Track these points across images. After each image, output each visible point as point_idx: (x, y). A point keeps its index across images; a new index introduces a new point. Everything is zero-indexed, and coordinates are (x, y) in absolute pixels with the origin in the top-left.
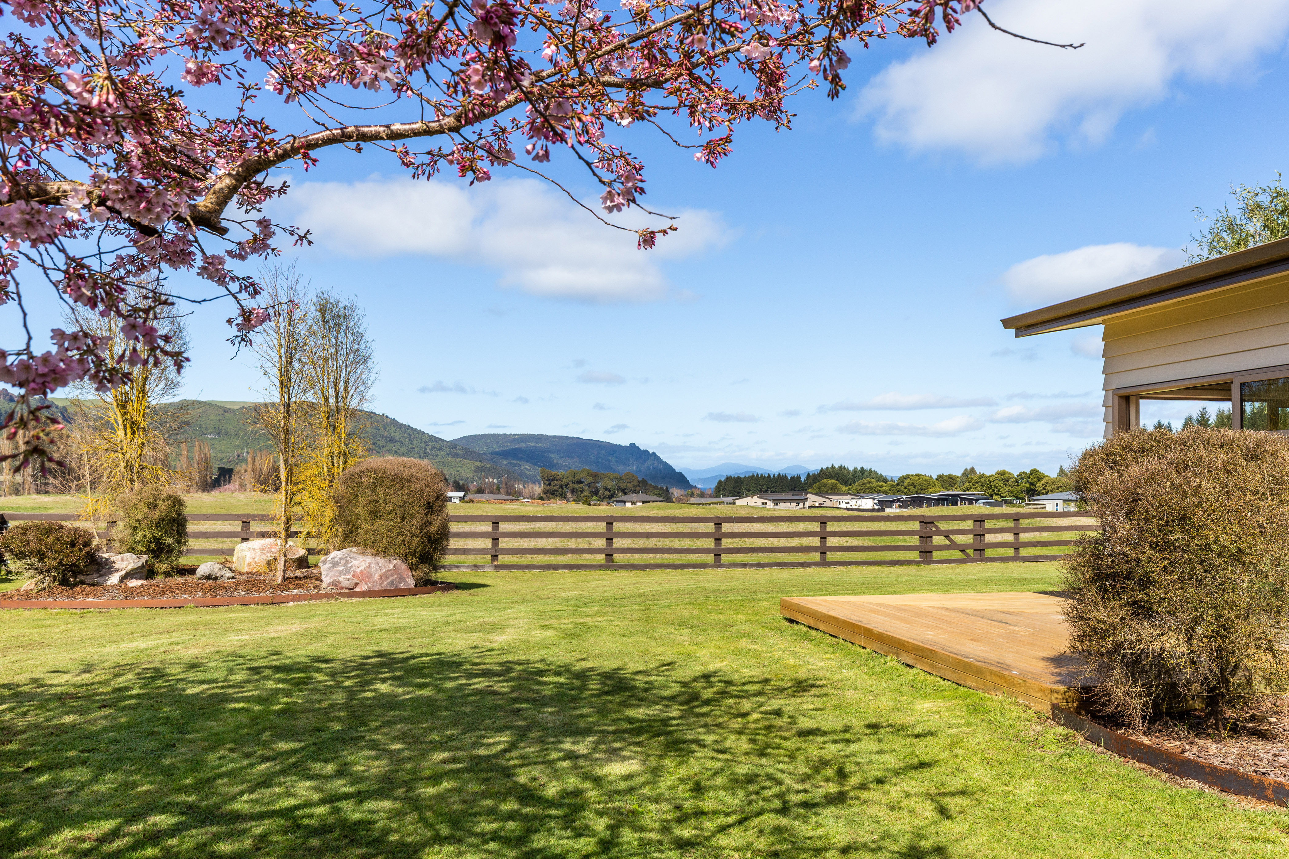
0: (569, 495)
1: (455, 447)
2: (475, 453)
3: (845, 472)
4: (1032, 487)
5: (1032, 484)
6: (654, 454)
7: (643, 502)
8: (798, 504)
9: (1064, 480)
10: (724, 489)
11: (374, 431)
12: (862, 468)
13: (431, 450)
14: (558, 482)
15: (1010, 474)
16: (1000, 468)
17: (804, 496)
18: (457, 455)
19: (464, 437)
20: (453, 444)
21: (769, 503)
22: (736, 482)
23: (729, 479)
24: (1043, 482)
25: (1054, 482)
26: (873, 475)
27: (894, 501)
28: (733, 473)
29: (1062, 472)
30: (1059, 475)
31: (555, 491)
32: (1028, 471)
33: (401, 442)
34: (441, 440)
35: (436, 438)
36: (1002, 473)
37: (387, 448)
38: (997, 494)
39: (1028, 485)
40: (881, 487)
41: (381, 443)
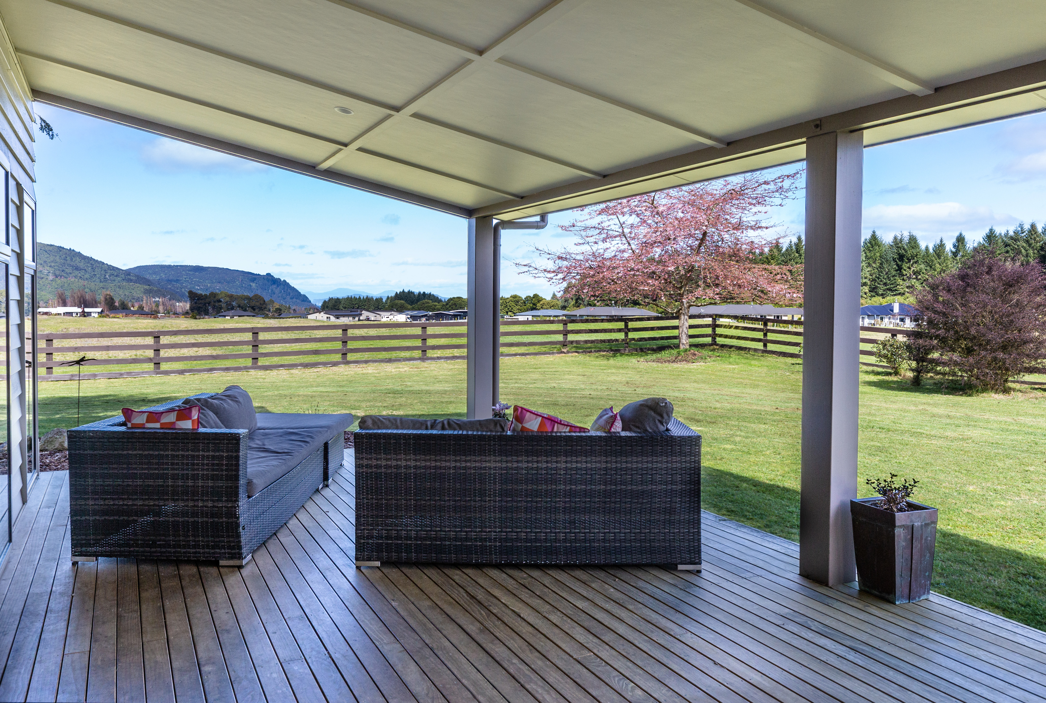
0: (210, 310)
1: (129, 275)
2: (145, 279)
3: (412, 295)
4: (534, 306)
5: (534, 304)
6: (285, 281)
7: (239, 316)
8: (354, 318)
9: (555, 302)
10: (327, 307)
11: (63, 261)
12: (424, 293)
13: (110, 276)
14: (203, 301)
15: (520, 297)
16: (514, 293)
17: (359, 313)
18: (131, 281)
19: (138, 267)
20: (128, 272)
21: (332, 318)
22: (336, 302)
23: (331, 299)
24: (541, 303)
25: (548, 303)
26: (431, 298)
27: (423, 316)
28: (335, 296)
29: (554, 296)
30: (552, 298)
31: (200, 307)
32: (532, 296)
33: (85, 270)
34: (117, 268)
35: (113, 267)
36: (515, 297)
37: (73, 274)
38: (511, 311)
39: (531, 305)
40: (435, 306)
41: (68, 271)
